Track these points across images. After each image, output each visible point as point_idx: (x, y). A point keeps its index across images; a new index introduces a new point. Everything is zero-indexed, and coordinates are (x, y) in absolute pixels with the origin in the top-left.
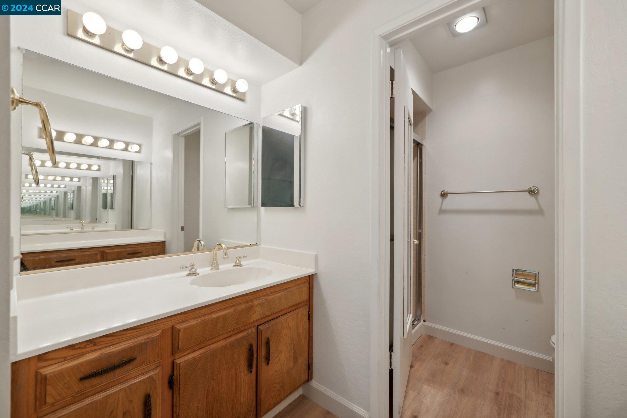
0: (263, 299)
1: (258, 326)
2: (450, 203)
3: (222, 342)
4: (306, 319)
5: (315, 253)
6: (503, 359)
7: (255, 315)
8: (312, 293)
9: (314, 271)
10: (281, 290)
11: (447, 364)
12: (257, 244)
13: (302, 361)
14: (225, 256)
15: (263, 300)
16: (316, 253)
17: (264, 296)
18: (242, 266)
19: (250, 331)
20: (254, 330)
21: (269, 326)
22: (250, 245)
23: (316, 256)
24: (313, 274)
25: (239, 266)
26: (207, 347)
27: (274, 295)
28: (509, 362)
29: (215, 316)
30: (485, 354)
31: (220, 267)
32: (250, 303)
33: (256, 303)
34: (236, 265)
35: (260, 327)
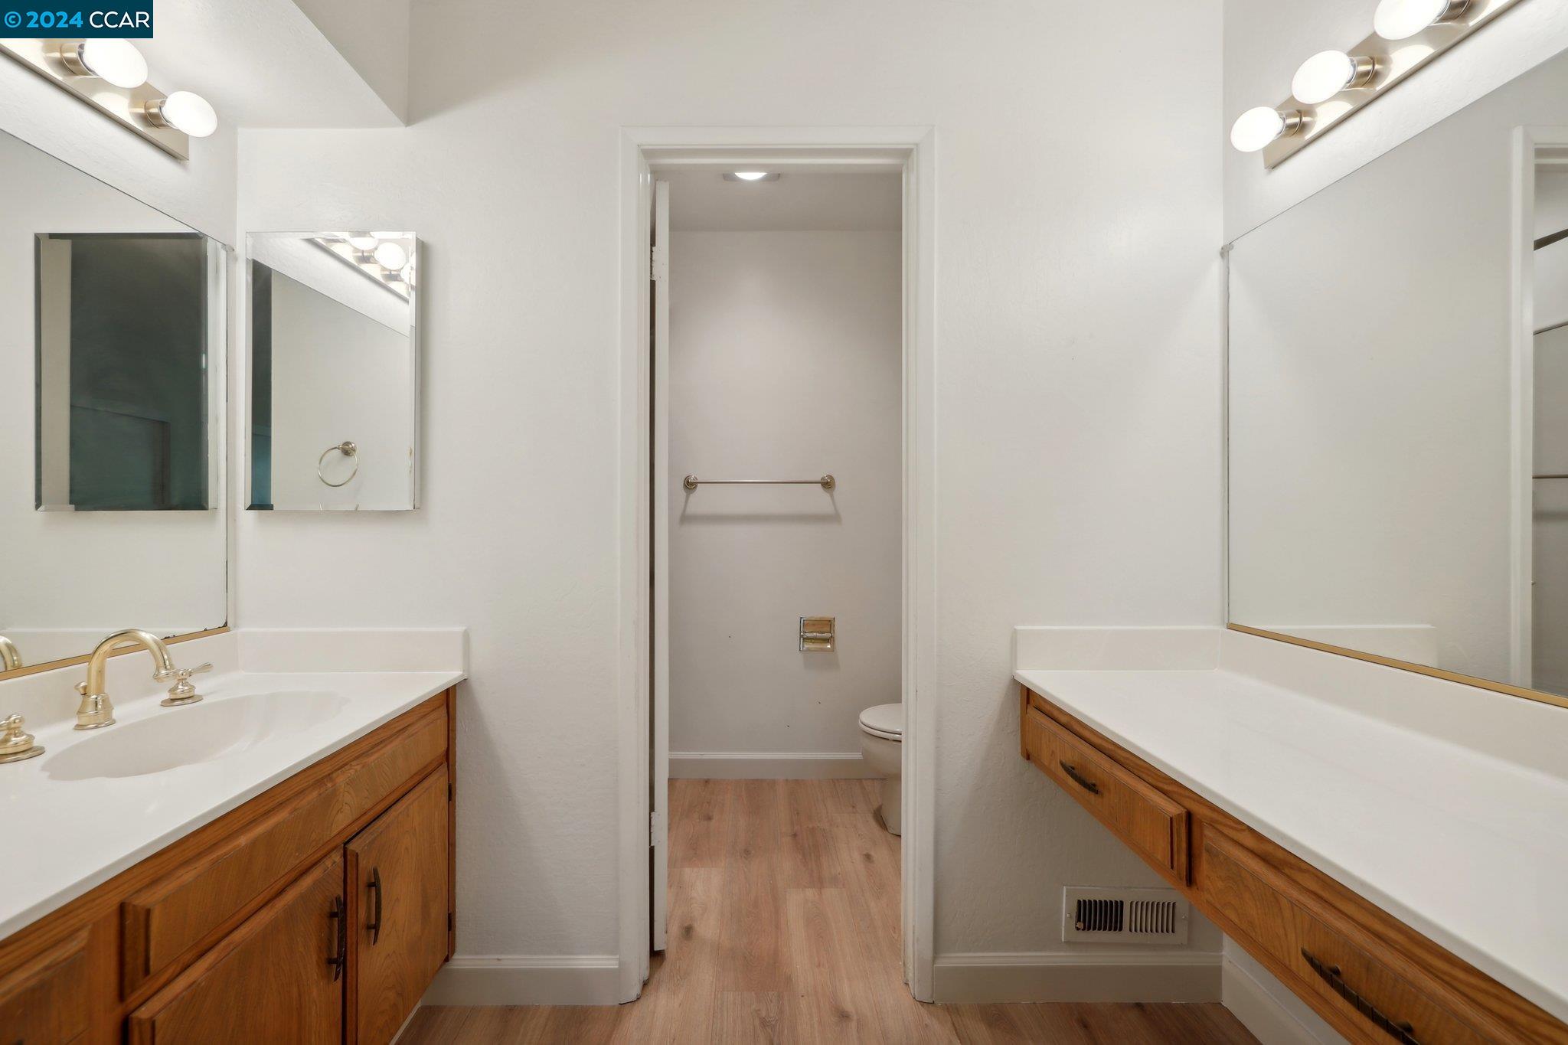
0: (358, 768)
1: (346, 843)
2: (702, 501)
3: (263, 912)
4: (445, 799)
5: (460, 629)
6: (787, 780)
7: (340, 816)
8: (454, 730)
9: (461, 673)
10: (394, 735)
11: (709, 818)
12: (226, 625)
13: (438, 911)
14: (163, 672)
15: (356, 771)
16: (464, 628)
17: (357, 758)
18: (200, 698)
19: (328, 863)
20: (337, 857)
21: (373, 837)
22: (206, 632)
23: (466, 637)
24: (455, 685)
25: (190, 701)
26: (223, 943)
27: (379, 750)
28: (796, 781)
29: (243, 840)
30: (762, 781)
31: (117, 713)
32: (329, 785)
33: (341, 779)
34: (173, 700)
35: (351, 847)
